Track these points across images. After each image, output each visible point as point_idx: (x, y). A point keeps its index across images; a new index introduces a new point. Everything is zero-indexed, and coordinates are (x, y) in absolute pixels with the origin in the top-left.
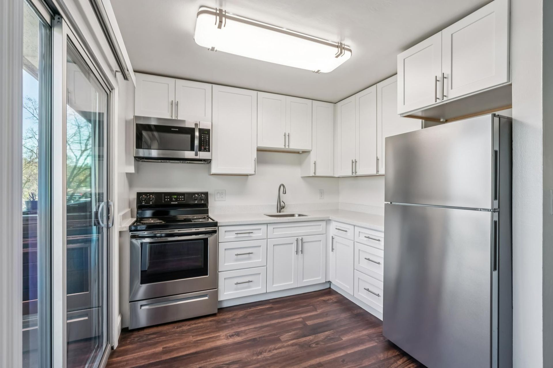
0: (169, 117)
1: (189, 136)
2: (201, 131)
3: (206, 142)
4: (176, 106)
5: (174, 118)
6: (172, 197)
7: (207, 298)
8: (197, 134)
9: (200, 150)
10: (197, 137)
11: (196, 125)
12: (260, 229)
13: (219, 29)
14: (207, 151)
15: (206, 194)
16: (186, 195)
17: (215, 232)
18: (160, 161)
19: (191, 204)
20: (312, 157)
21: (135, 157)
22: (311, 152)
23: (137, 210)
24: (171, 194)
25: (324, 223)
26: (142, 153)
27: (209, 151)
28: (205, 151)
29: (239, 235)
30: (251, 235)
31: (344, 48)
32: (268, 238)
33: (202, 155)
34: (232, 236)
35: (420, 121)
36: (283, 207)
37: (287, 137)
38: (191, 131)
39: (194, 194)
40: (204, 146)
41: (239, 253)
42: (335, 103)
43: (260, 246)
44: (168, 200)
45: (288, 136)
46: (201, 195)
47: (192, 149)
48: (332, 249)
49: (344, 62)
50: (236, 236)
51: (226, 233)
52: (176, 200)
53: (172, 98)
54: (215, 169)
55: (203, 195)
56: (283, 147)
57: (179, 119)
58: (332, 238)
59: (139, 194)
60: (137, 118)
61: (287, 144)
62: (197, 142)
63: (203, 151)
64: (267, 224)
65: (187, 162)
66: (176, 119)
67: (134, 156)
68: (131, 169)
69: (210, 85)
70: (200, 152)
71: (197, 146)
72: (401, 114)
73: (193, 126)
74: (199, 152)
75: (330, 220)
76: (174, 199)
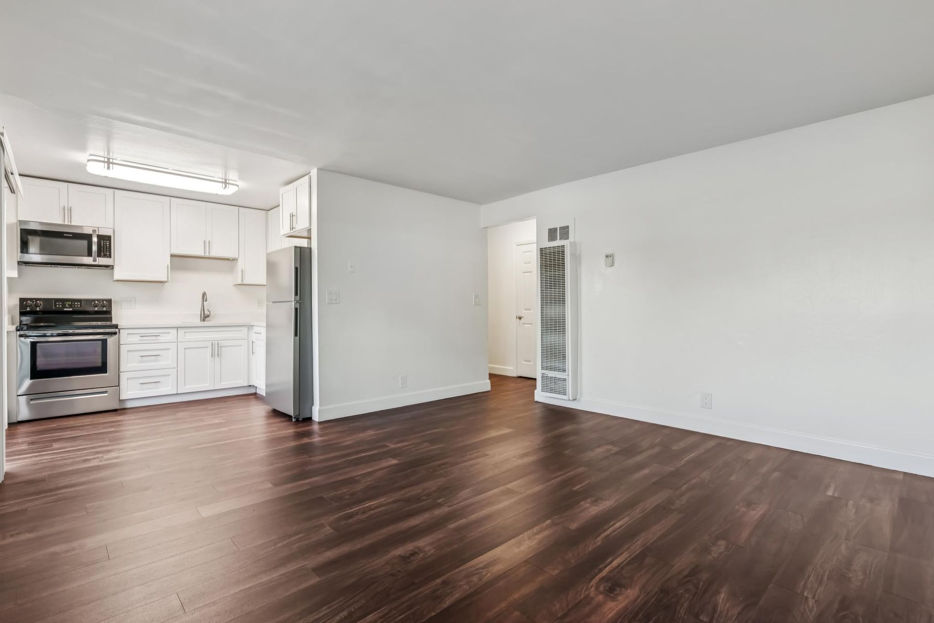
0: (60, 222)
1: (85, 243)
2: (100, 237)
3: (106, 248)
4: (69, 212)
5: (66, 223)
6: (65, 303)
7: (106, 395)
8: (95, 239)
9: (99, 255)
10: (95, 242)
11: (94, 231)
12: (169, 333)
13: (108, 170)
14: (107, 257)
15: (109, 301)
16: (83, 302)
17: (115, 333)
18: (50, 266)
19: (90, 311)
20: (240, 264)
21: (18, 262)
22: (239, 260)
23: (20, 317)
24: (63, 301)
25: (246, 329)
26: (28, 258)
27: (110, 257)
28: (105, 257)
29: (144, 338)
30: (158, 338)
31: (229, 184)
32: (178, 341)
33: (102, 261)
34: (136, 339)
35: (306, 240)
36: (208, 316)
37: (207, 244)
38: (88, 237)
39: (94, 300)
40: (104, 252)
41: (144, 355)
42: (268, 211)
43: (169, 349)
44: (60, 306)
45: (209, 243)
46: (103, 302)
47: (90, 254)
48: (253, 353)
49: (235, 192)
50: (140, 338)
51: (129, 336)
52: (70, 306)
53: (64, 203)
54: (118, 274)
55: (105, 302)
56: (203, 254)
57: (73, 223)
58: (253, 342)
59: (22, 300)
60: (21, 222)
61: (207, 252)
62: (95, 248)
63: (103, 257)
64: (177, 328)
65: (84, 267)
66: (69, 224)
67: (19, 260)
68: (14, 274)
69: (112, 190)
70: (100, 258)
71: (95, 251)
72: (284, 235)
73: (91, 232)
74: (97, 258)
75: (253, 326)
76: (67, 306)
